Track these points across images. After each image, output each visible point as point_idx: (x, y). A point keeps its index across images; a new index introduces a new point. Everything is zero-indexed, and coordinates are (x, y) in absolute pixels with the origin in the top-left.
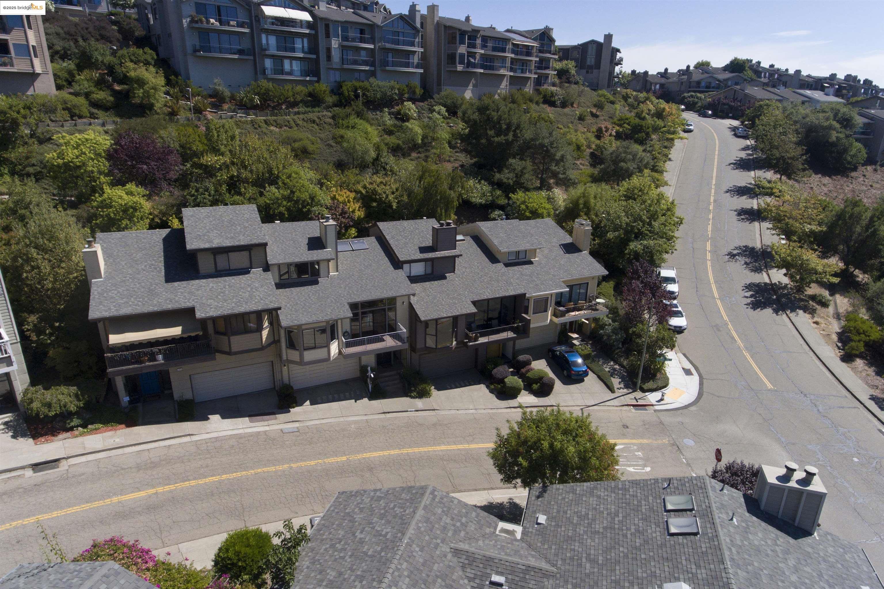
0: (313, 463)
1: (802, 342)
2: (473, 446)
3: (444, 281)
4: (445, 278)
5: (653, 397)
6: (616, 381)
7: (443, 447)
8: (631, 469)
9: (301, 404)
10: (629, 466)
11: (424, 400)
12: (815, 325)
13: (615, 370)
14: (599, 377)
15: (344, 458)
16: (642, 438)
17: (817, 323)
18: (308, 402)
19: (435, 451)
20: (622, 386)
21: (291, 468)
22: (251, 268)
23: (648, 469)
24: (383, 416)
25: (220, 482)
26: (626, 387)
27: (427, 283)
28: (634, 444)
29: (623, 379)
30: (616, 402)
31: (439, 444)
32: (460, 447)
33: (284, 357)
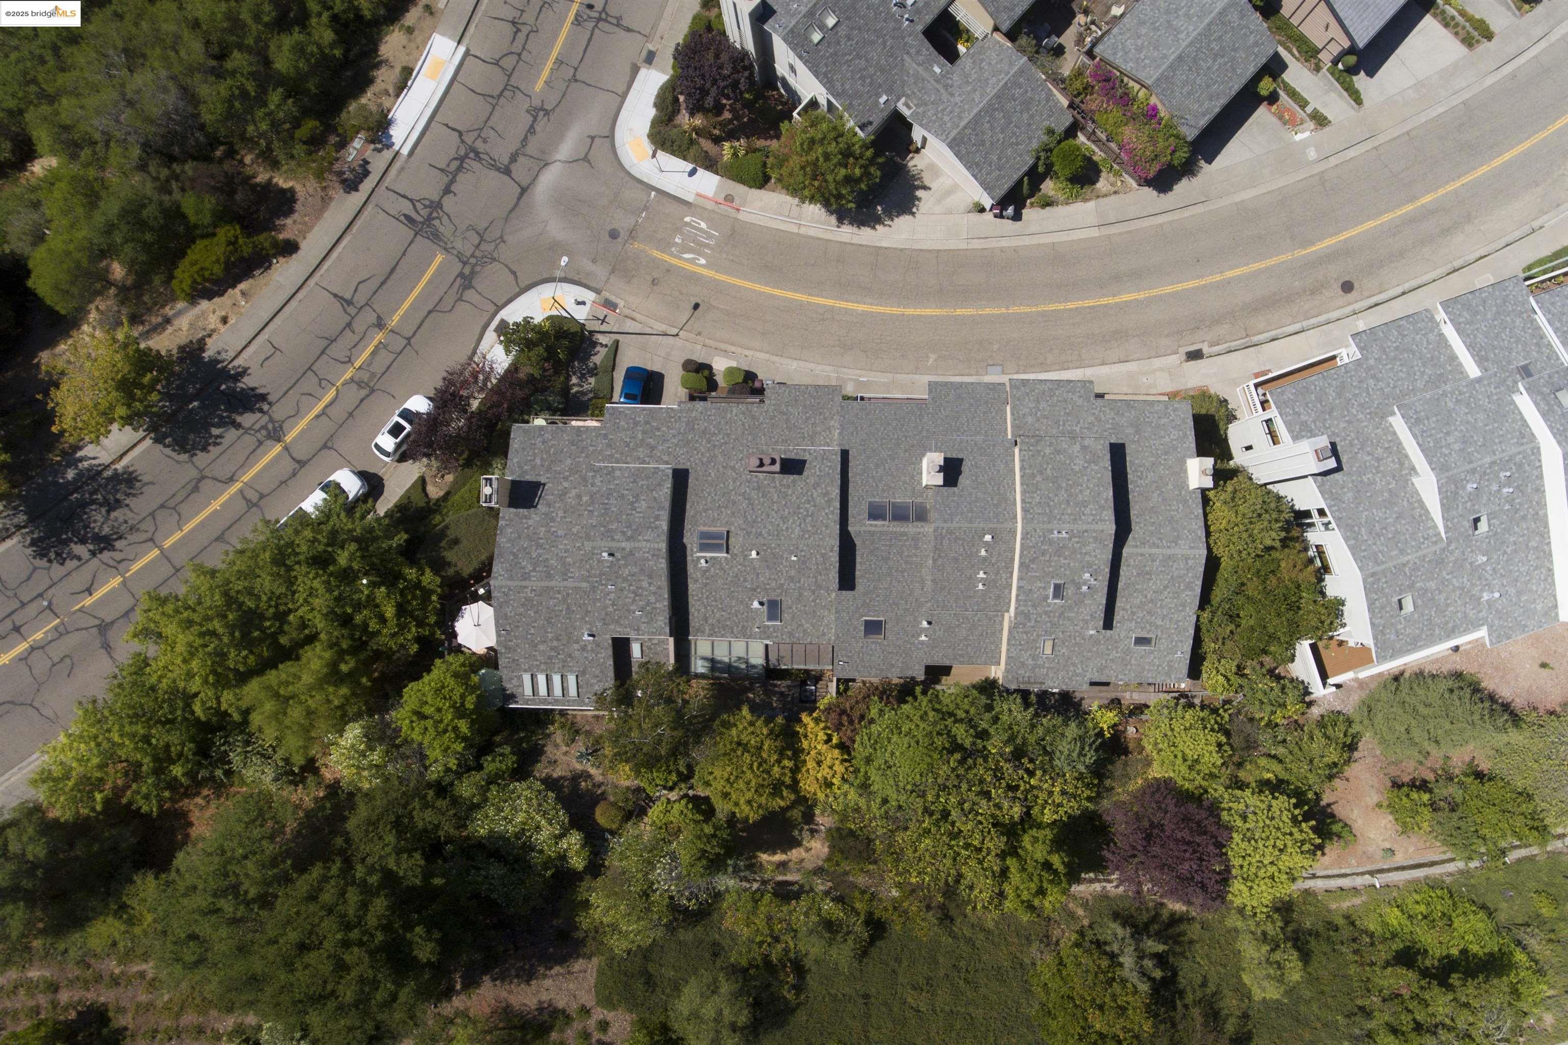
2: (830, 302)
5: (581, 314)
6: (598, 358)
7: (861, 308)
8: (703, 225)
10: (701, 230)
13: (582, 377)
14: (613, 369)
15: (959, 312)
16: (654, 260)
17: (224, 320)
19: (871, 304)
20: (598, 348)
23: (687, 219)
26: (595, 344)
28: (672, 254)
29: (588, 356)
30: (630, 326)
32: (843, 305)
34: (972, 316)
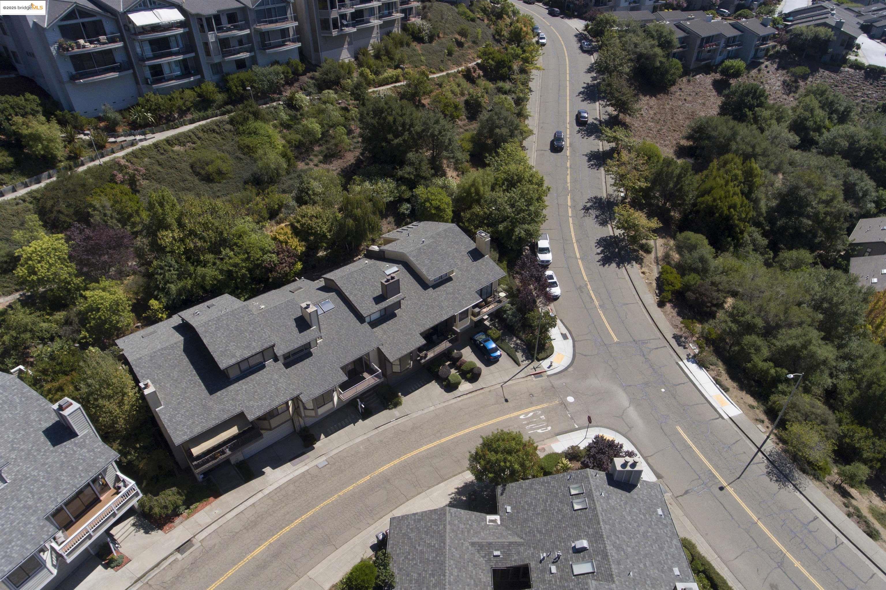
0: (351, 488)
1: (635, 293)
2: (443, 440)
3: (395, 319)
4: (395, 315)
5: (545, 364)
6: (519, 355)
7: (425, 448)
8: (540, 431)
9: (318, 439)
10: (538, 428)
11: (399, 408)
12: (642, 275)
13: (517, 344)
14: (508, 354)
15: (368, 477)
16: (542, 403)
17: (643, 273)
18: (322, 436)
19: (420, 452)
20: (524, 358)
21: (340, 496)
22: (265, 361)
23: (549, 428)
24: (376, 431)
25: (303, 522)
26: (527, 359)
27: (384, 324)
28: (538, 410)
29: (523, 351)
30: (522, 374)
31: (421, 446)
32: (435, 444)
33: (303, 415)
34: (358, 480)
